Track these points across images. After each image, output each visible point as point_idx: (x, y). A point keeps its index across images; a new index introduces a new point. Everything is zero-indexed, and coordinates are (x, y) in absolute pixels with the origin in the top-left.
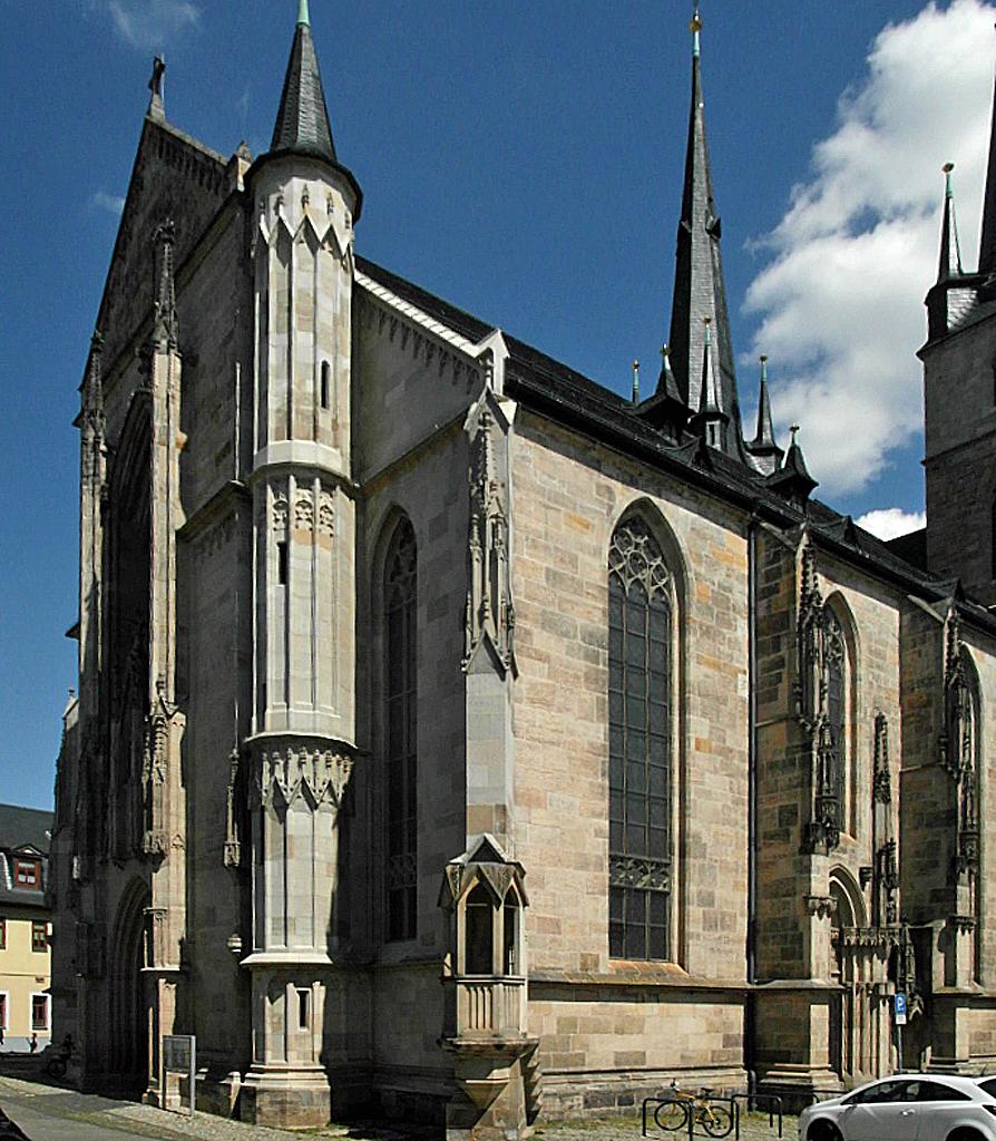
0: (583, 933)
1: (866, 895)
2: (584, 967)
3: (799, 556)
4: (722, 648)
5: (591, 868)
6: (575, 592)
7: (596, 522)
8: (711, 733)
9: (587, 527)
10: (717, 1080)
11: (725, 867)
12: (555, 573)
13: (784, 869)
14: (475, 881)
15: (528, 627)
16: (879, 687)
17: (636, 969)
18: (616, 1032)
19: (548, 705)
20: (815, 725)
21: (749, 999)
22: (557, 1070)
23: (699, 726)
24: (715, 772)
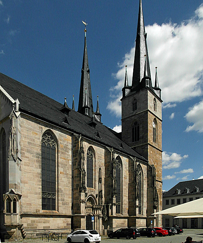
0: (36, 206)
1: (97, 199)
2: (37, 211)
3: (80, 140)
4: (66, 156)
5: (38, 194)
6: (34, 146)
7: (39, 133)
8: (63, 171)
9: (37, 134)
10: (64, 231)
11: (67, 194)
12: (30, 142)
13: (77, 195)
14: (8, 197)
15: (24, 152)
16: (100, 163)
17: (48, 212)
18: (44, 223)
19: (29, 166)
20: (81, 170)
21: (72, 217)
22: (31, 229)
23: (61, 170)
24: (64, 177)
